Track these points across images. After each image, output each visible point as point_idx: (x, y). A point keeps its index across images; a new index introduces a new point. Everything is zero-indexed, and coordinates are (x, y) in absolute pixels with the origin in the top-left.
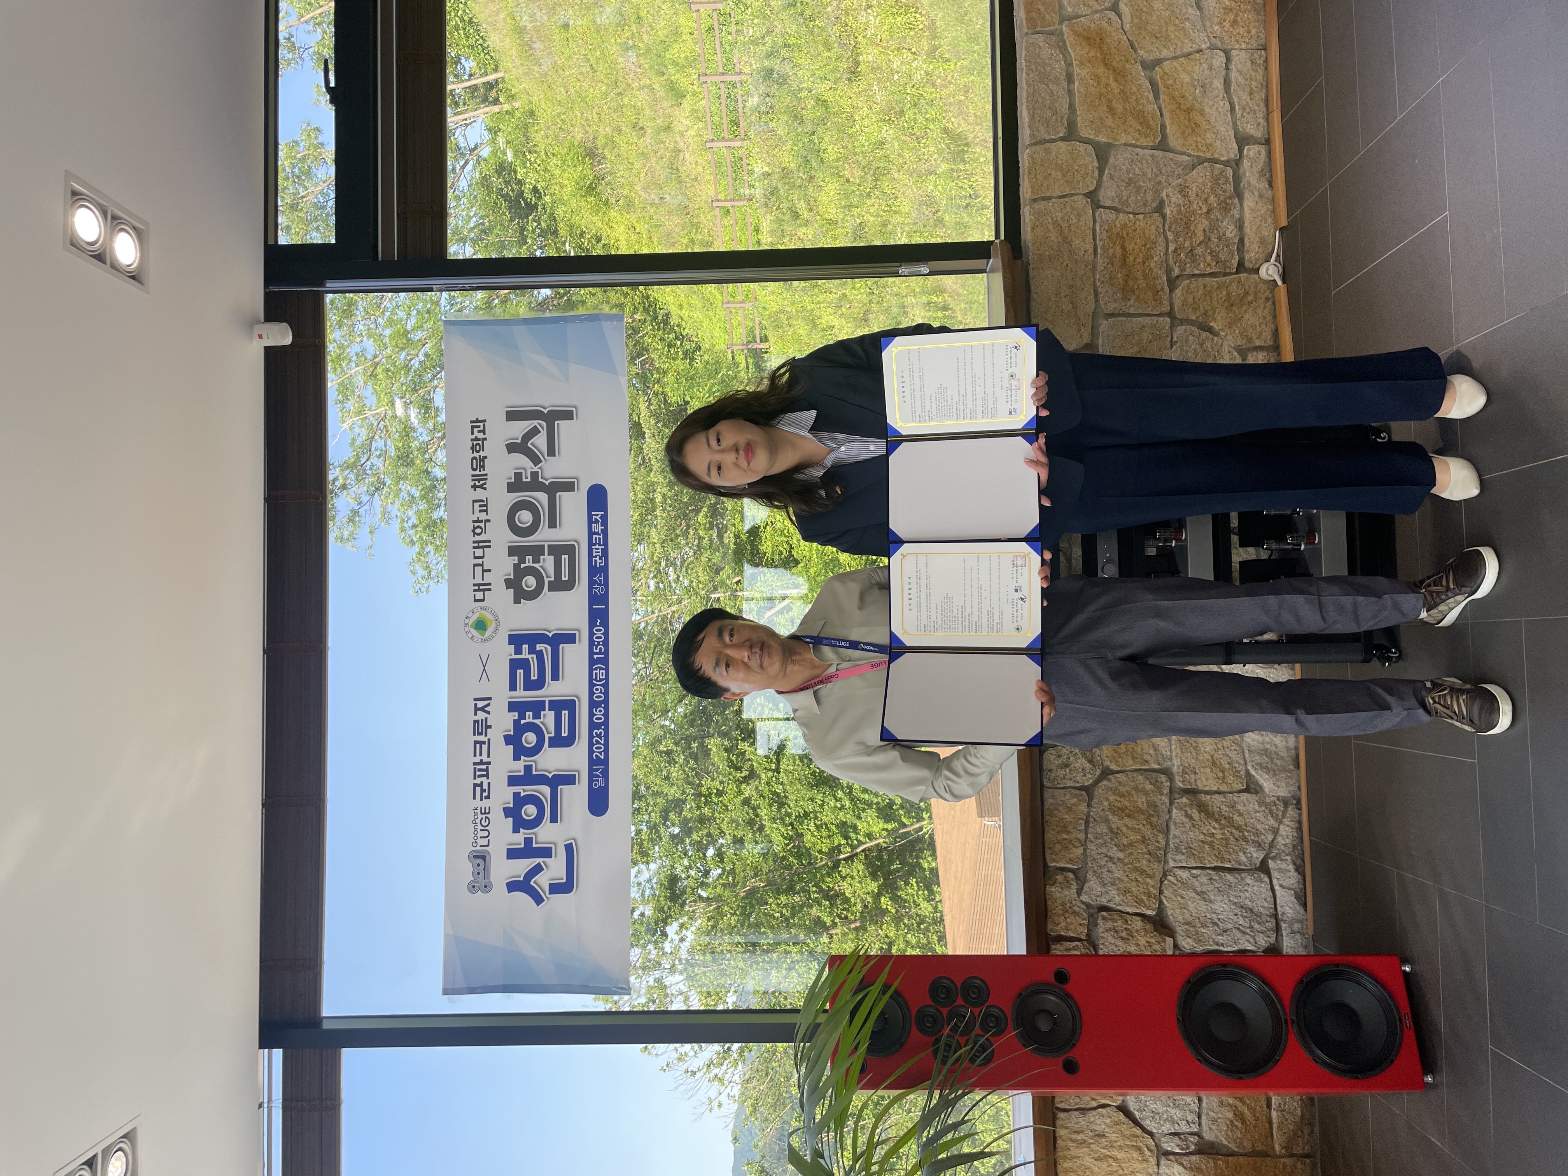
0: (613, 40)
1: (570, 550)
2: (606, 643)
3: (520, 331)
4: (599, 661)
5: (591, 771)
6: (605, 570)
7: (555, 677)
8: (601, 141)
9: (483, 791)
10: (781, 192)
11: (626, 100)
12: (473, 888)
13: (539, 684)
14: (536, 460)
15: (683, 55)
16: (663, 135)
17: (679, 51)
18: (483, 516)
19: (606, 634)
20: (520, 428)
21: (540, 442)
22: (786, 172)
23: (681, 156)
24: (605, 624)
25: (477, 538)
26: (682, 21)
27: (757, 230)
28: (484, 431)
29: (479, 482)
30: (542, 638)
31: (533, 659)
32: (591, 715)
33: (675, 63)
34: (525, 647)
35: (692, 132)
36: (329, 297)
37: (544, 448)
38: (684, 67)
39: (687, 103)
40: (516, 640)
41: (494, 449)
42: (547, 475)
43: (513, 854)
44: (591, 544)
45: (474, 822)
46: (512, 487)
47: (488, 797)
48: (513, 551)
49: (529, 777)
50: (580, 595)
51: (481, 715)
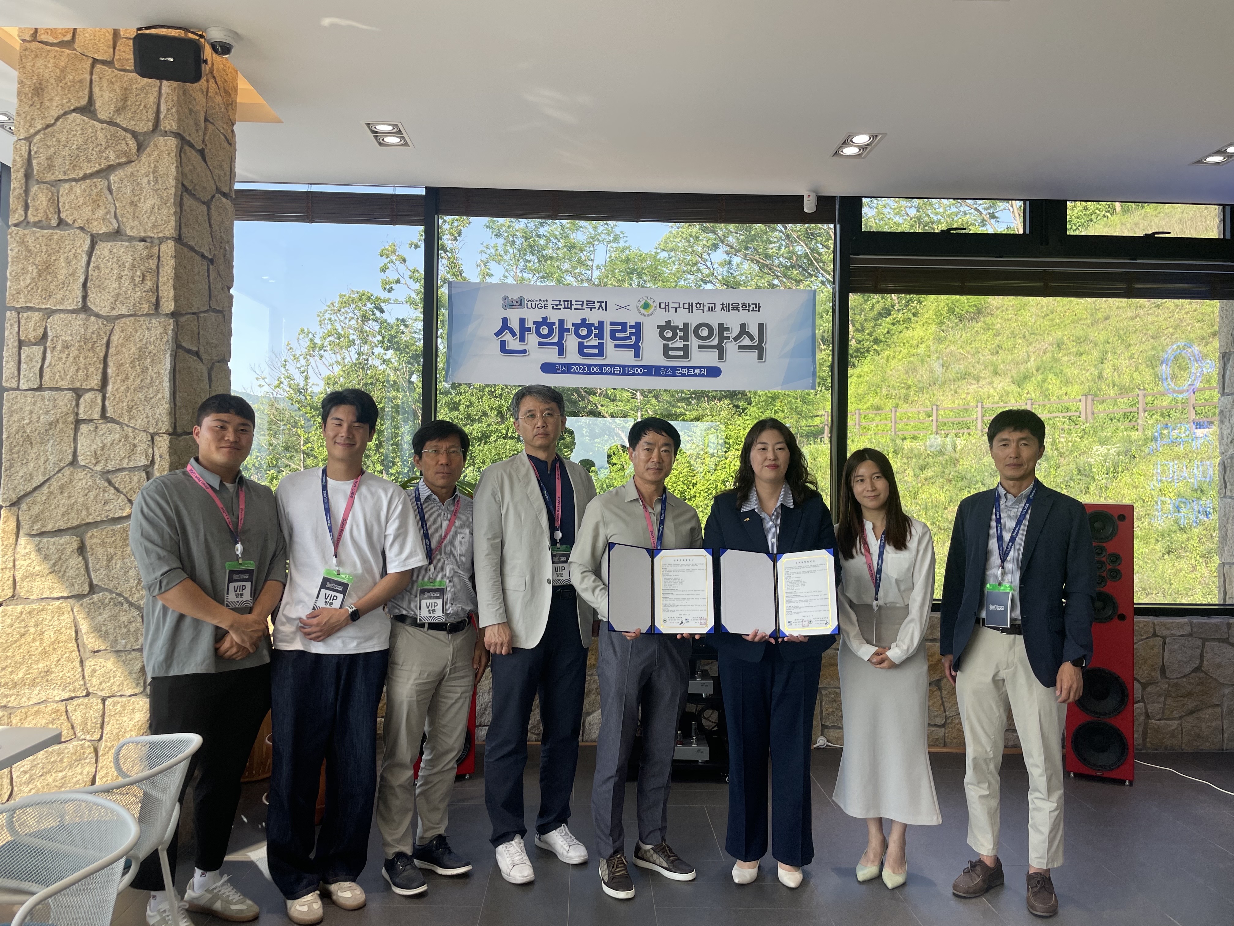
0: (1066, 333)
1: (686, 356)
2: (634, 374)
3: (808, 332)
4: (624, 370)
5: (565, 364)
6: (674, 375)
7: (617, 346)
8: (988, 320)
9: (557, 305)
10: (940, 458)
11: (1020, 341)
12: (505, 298)
13: (613, 337)
14: (736, 339)
15: (1050, 387)
16: (991, 368)
17: (1053, 383)
18: (706, 309)
19: (639, 375)
20: (753, 330)
21: (746, 342)
22: (955, 462)
23: (973, 382)
24: (644, 374)
25: (694, 305)
26: (1076, 387)
27: (914, 438)
28: (753, 310)
29: (725, 307)
30: (638, 340)
31: (627, 334)
32: (595, 365)
33: (1044, 381)
34: (633, 331)
35: (992, 391)
36: (832, 226)
37: (743, 343)
38: (1042, 387)
39: (1015, 388)
40: (637, 326)
41: (743, 316)
42: (728, 344)
43: (522, 321)
44: (688, 368)
45: (540, 300)
46: (721, 325)
47: (553, 308)
48: (686, 325)
49: (563, 330)
50: (662, 361)
51: (597, 305)
